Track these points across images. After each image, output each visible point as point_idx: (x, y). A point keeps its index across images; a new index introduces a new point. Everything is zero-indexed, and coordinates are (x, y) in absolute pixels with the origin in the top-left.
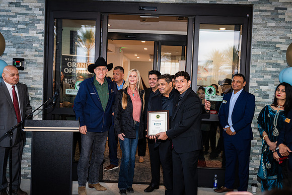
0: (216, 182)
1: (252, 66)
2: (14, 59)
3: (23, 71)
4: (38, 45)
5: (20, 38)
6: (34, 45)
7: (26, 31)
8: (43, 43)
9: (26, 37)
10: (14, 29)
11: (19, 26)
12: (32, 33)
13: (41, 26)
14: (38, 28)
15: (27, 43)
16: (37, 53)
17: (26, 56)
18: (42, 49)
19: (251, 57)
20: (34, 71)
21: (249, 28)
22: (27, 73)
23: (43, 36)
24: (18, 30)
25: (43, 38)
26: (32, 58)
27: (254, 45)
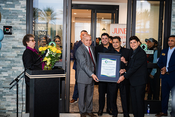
0: (149, 109)
1: (172, 29)
2: (4, 27)
3: (11, 35)
4: (22, 17)
5: (8, 11)
6: (19, 16)
7: (13, 6)
8: (26, 15)
9: (13, 10)
10: (4, 5)
11: (8, 3)
12: (17, 8)
13: (24, 3)
14: (22, 4)
15: (14, 15)
16: (21, 22)
17: (13, 24)
18: (25, 19)
19: (172, 24)
20: (19, 35)
21: (170, 4)
22: (14, 37)
23: (25, 10)
24: (7, 6)
25: (25, 11)
26: (18, 26)
27: (174, 15)
